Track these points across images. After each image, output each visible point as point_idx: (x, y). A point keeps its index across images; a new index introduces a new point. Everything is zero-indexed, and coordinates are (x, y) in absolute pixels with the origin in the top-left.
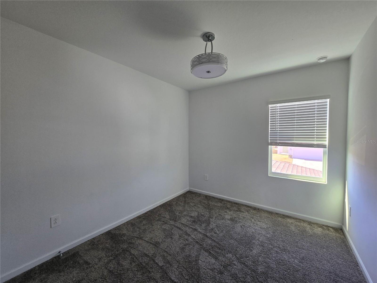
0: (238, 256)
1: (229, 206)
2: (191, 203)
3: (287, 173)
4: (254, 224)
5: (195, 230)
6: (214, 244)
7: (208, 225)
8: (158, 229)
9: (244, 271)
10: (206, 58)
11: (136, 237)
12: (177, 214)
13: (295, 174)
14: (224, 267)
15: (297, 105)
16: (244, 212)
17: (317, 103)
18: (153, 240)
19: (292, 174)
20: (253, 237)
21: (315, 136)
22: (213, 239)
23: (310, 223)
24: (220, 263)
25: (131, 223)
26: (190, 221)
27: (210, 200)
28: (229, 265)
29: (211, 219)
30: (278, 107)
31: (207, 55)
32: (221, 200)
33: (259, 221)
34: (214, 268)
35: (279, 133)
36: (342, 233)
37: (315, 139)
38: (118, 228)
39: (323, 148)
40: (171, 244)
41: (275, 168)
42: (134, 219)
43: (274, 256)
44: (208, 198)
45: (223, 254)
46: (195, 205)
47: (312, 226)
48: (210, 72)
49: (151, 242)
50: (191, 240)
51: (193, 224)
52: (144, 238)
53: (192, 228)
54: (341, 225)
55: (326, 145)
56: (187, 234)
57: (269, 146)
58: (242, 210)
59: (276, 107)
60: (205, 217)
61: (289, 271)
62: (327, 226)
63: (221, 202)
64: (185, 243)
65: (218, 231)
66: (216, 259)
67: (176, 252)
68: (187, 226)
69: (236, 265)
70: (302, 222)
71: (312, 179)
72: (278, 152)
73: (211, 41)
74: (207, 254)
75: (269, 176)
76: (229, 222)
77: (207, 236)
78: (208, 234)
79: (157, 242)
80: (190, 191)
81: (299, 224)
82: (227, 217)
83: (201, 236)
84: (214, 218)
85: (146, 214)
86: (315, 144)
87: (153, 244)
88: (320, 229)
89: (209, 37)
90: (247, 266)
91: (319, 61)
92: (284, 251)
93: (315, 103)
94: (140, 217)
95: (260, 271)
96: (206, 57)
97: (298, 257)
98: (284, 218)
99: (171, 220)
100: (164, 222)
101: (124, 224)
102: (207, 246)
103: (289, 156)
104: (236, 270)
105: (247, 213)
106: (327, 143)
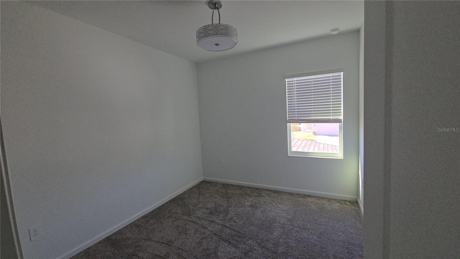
0: (258, 241)
1: (249, 192)
2: (206, 194)
3: (308, 151)
4: (275, 207)
5: (213, 222)
6: (233, 233)
7: (227, 215)
8: (170, 226)
9: (264, 255)
10: (213, 30)
11: (143, 239)
12: (191, 207)
13: (317, 151)
14: (244, 254)
15: (314, 79)
16: (264, 197)
17: (332, 76)
18: (165, 240)
19: (314, 152)
20: (274, 220)
21: (331, 111)
22: (232, 228)
23: (329, 200)
24: (241, 251)
25: (135, 225)
26: (206, 213)
27: (227, 188)
28: (250, 251)
29: (230, 209)
30: (294, 81)
31: (214, 26)
32: (240, 187)
33: (280, 204)
34: (235, 257)
35: (297, 109)
36: (357, 206)
37: (331, 114)
38: (119, 232)
39: (339, 123)
40: (185, 240)
41: (297, 147)
42: (138, 220)
43: (294, 235)
44: (225, 186)
45: (243, 242)
46: (211, 196)
47: (330, 202)
48: (219, 45)
49: (162, 241)
50: (208, 233)
51: (210, 216)
52: (153, 239)
53: (208, 220)
54: (357, 197)
55: (341, 120)
56: (203, 227)
57: (288, 124)
58: (262, 195)
59: (292, 81)
60: (223, 207)
61: (307, 247)
62: (345, 200)
63: (240, 189)
64: (202, 236)
65: (238, 219)
66: (236, 247)
67: (192, 248)
68: (203, 219)
69: (257, 250)
70: (322, 199)
71: (330, 155)
72: (302, 129)
73: (218, 9)
74: (226, 244)
75: (289, 155)
76: (249, 208)
77: (226, 226)
78: (227, 224)
79: (169, 240)
80: (204, 181)
81: (319, 202)
82: (248, 204)
83: (220, 227)
84: (233, 206)
85: (153, 212)
86: (331, 119)
87: (165, 243)
88: (338, 204)
89: (216, 5)
90: (267, 249)
91: (332, 33)
92: (304, 230)
93: (330, 77)
94: (146, 217)
95: (281, 252)
96: (213, 28)
97: (316, 233)
98: (304, 198)
99: (184, 215)
100: (176, 218)
101: (126, 227)
102: (226, 236)
103: (314, 133)
104: (256, 254)
105: (267, 197)
106: (342, 117)
